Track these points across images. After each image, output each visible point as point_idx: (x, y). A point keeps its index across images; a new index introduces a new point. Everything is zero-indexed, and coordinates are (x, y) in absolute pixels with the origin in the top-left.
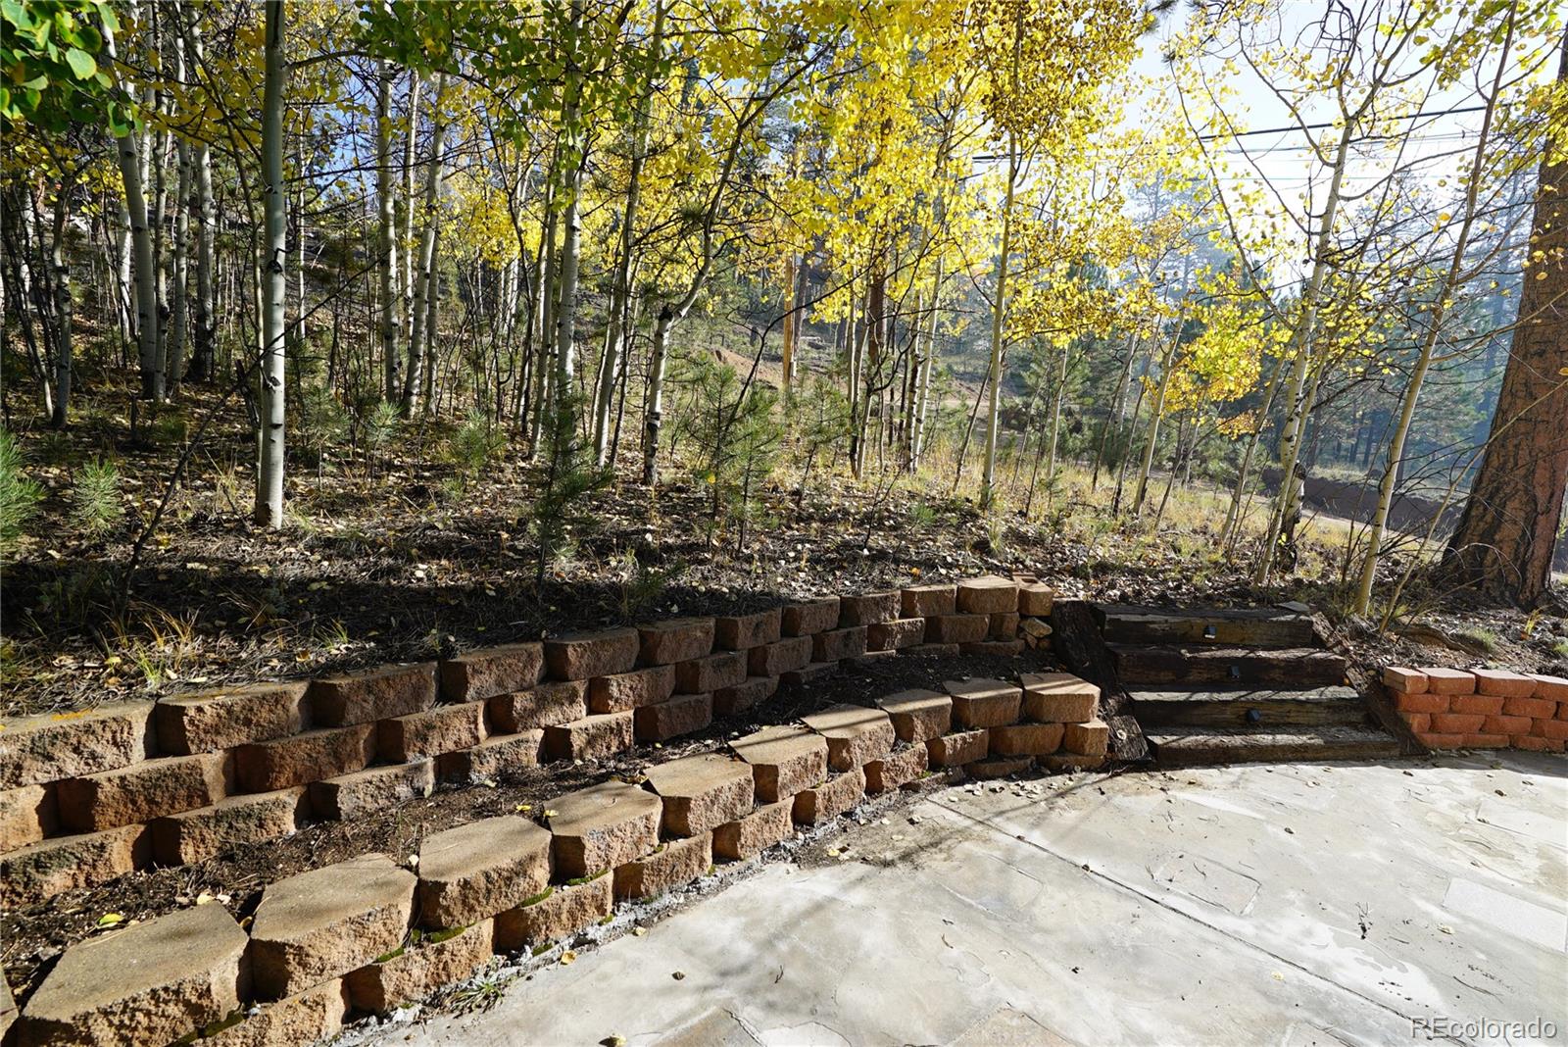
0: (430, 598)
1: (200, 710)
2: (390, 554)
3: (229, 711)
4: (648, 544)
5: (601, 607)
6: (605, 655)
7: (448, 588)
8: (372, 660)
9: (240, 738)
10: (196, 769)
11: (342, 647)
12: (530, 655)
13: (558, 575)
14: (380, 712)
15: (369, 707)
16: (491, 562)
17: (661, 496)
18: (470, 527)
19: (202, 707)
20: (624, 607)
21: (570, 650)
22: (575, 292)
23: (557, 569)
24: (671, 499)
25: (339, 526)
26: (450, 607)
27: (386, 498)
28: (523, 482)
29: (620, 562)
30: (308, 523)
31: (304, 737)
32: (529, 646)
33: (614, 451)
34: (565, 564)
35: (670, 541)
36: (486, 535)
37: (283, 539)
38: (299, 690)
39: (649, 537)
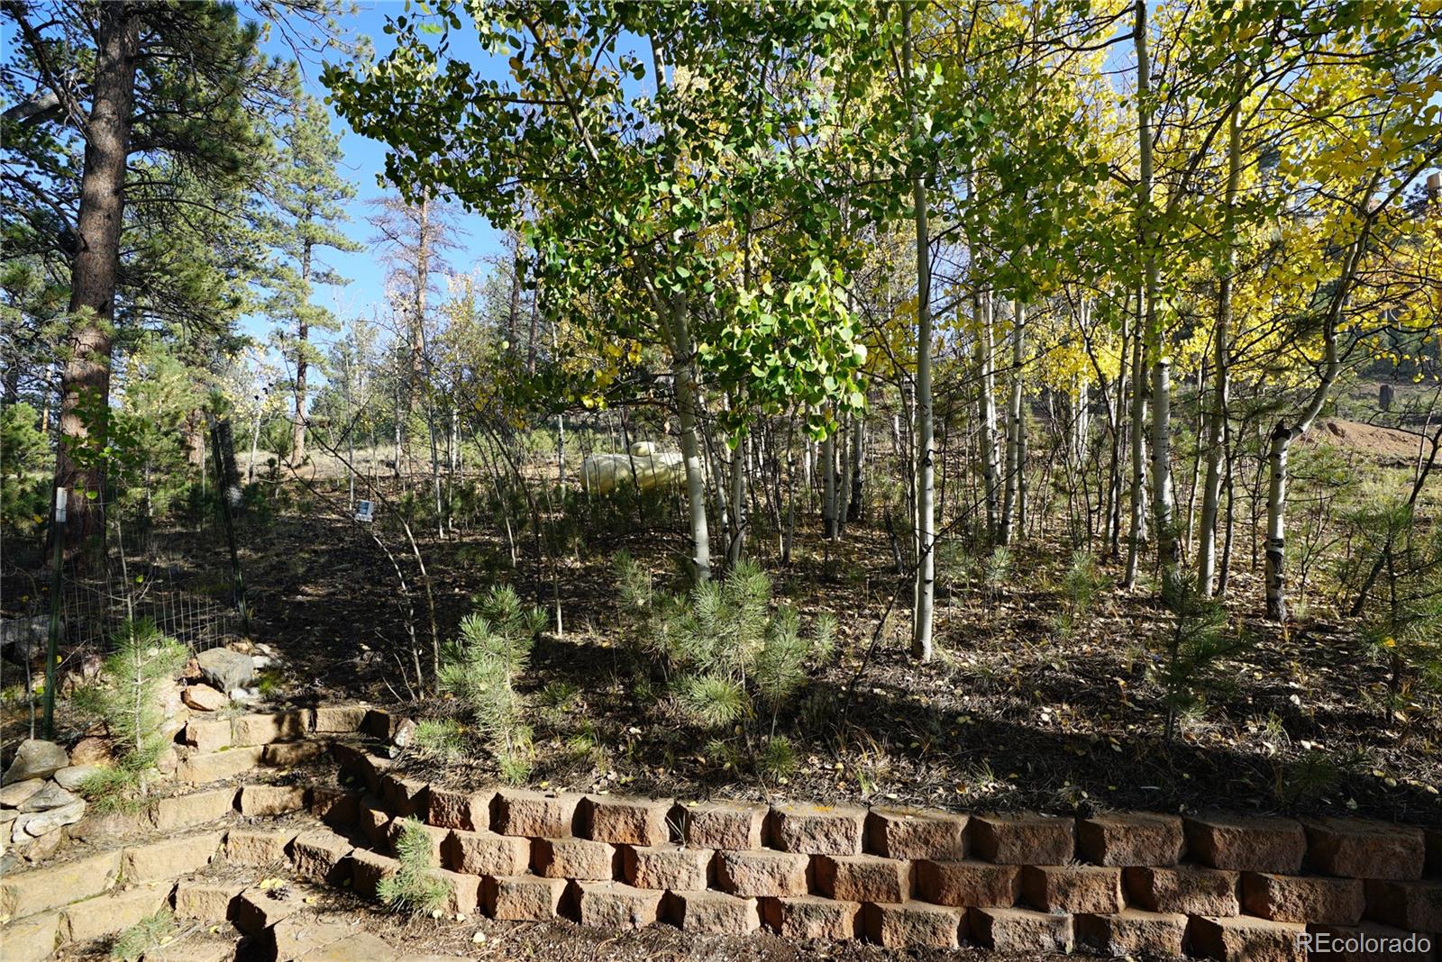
0: (1055, 743)
1: (896, 824)
2: (1017, 694)
3: (915, 830)
4: (1296, 709)
5: (1246, 785)
6: (1261, 848)
7: (1072, 736)
8: (1015, 805)
9: (921, 854)
10: (893, 870)
11: (990, 785)
12: (1169, 831)
13: (1187, 736)
14: (1026, 858)
15: (1017, 850)
16: (1111, 712)
17: (1298, 637)
18: (1083, 666)
19: (899, 822)
20: (1277, 790)
21: (1216, 835)
22: (1168, 424)
23: (1184, 729)
24: (1312, 642)
25: (972, 660)
26: (1078, 758)
27: (1002, 631)
28: (1125, 616)
29: (1262, 728)
30: (947, 656)
31: (966, 865)
32: (1168, 819)
33: (1224, 571)
34: (1193, 724)
35: (1328, 707)
36: (1101, 680)
37: (933, 672)
38: (962, 821)
39: (1295, 699)
